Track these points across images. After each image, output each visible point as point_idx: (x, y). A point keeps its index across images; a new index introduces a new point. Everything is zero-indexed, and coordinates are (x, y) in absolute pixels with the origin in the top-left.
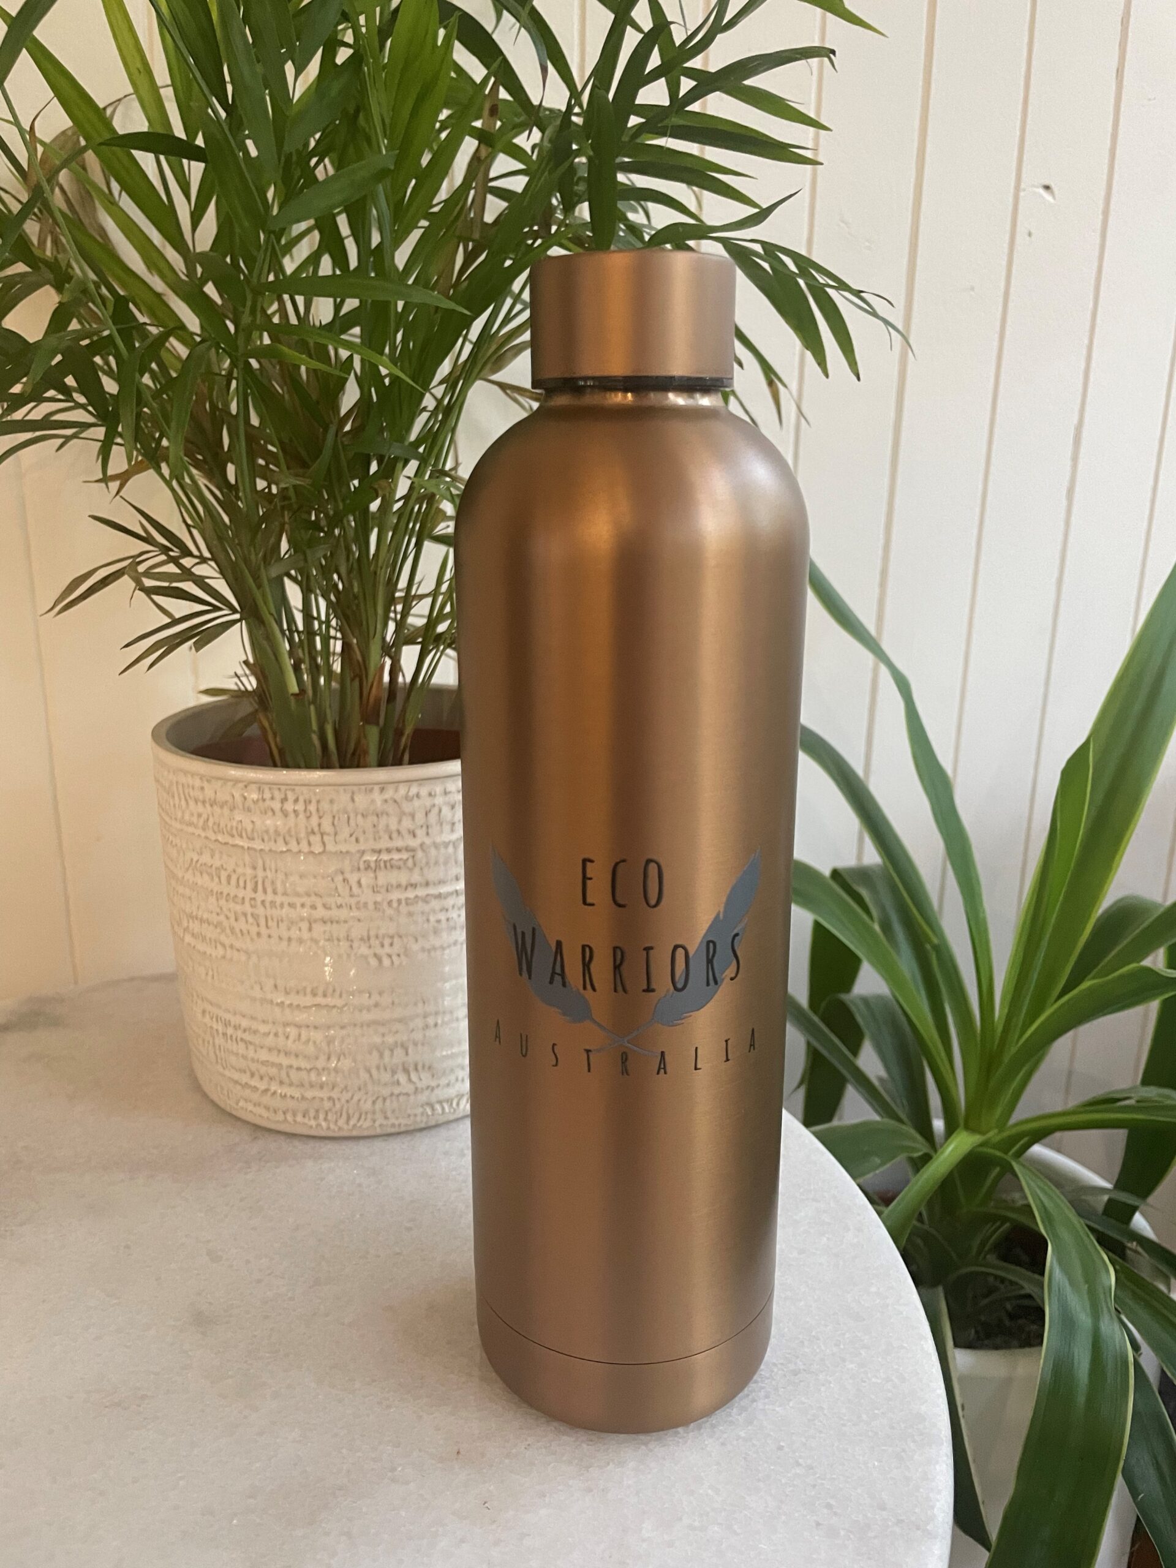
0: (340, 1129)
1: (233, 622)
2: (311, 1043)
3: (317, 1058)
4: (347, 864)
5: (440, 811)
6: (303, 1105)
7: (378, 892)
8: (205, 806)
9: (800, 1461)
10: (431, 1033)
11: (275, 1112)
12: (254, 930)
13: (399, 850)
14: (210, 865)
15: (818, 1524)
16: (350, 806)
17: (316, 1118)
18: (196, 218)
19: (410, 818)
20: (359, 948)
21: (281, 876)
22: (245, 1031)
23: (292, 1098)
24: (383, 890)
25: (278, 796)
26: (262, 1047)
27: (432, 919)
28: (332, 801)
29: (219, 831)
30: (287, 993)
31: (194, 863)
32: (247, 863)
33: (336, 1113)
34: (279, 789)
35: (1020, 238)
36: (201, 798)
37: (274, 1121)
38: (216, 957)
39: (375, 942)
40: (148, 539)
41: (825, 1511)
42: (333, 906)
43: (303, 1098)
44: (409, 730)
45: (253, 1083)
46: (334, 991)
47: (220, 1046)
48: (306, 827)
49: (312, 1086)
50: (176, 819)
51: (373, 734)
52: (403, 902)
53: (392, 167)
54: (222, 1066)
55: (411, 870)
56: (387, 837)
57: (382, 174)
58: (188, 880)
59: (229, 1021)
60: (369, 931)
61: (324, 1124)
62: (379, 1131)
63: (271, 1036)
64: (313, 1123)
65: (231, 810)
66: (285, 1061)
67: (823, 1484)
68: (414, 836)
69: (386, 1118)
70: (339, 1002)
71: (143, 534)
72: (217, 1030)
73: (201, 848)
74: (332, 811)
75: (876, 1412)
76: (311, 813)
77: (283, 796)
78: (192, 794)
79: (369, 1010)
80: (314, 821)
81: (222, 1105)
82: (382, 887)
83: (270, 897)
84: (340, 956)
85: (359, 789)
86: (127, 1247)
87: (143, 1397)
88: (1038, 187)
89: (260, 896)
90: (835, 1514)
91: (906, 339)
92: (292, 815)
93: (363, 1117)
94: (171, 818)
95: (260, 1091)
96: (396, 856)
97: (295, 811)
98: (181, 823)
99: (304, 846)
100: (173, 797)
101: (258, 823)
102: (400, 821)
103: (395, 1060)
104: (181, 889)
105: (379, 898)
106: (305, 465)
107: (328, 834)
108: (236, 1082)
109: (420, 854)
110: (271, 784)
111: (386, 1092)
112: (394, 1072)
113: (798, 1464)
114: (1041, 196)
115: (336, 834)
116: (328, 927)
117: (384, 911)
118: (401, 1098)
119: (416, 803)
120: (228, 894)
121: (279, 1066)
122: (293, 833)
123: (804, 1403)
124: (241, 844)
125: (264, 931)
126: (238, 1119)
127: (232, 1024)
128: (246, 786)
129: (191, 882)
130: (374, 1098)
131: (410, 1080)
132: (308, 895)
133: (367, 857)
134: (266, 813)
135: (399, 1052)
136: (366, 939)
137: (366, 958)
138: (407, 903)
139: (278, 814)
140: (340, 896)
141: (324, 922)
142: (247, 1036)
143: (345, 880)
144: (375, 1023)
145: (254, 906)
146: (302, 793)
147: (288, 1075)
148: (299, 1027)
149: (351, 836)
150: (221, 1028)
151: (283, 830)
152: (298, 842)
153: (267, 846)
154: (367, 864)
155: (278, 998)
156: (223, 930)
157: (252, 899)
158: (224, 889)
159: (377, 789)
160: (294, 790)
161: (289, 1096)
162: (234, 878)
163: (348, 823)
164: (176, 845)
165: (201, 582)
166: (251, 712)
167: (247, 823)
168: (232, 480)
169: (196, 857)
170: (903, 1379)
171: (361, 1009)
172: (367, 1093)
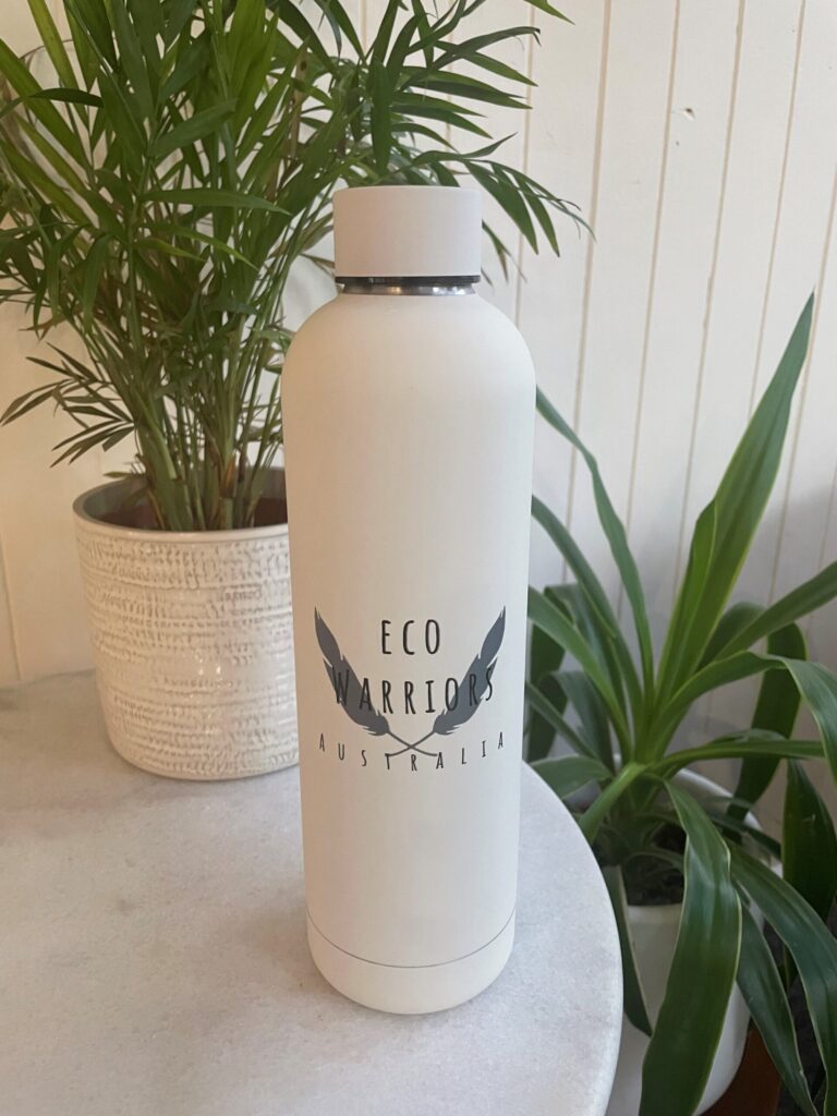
0: (214, 775)
1: (130, 430)
2: (192, 718)
3: (196, 728)
4: (214, 595)
5: (277, 559)
6: (187, 760)
7: (236, 614)
8: (113, 558)
10: (274, 709)
11: (168, 765)
12: (150, 642)
13: (249, 586)
14: (118, 598)
15: (536, 1021)
16: (215, 557)
17: (196, 768)
18: (94, 141)
19: (257, 564)
20: (224, 652)
21: (168, 605)
22: (145, 710)
23: (179, 755)
24: (239, 613)
25: (165, 550)
26: (157, 721)
27: (274, 632)
28: (202, 554)
29: (124, 575)
30: (174, 684)
32: (144, 596)
33: (210, 764)
34: (166, 546)
35: (671, 145)
36: (111, 552)
37: (168, 771)
38: (124, 661)
39: (233, 648)
40: (67, 372)
41: (541, 1012)
42: (205, 624)
43: (187, 755)
44: (254, 502)
45: (153, 745)
46: (207, 682)
47: (128, 721)
48: (185, 572)
49: (193, 746)
50: (93, 566)
51: (229, 504)
52: (253, 621)
53: (233, 109)
54: (130, 735)
56: (240, 577)
57: (227, 115)
58: (102, 608)
59: (135, 704)
60: (230, 641)
61: (202, 772)
62: (239, 776)
63: (165, 714)
64: (194, 771)
65: (132, 561)
66: (174, 731)
67: (539, 995)
68: (260, 576)
69: (245, 767)
70: (211, 689)
71: (63, 367)
72: (126, 710)
73: (111, 587)
74: (203, 560)
76: (188, 562)
77: (168, 550)
78: (104, 550)
79: (231, 694)
80: (191, 567)
81: (130, 761)
82: (238, 611)
83: (161, 620)
84: (211, 659)
85: (221, 545)
87: (88, 958)
88: (683, 111)
89: (154, 619)
90: (547, 1013)
91: (591, 231)
92: (174, 564)
93: (229, 766)
94: (89, 566)
95: (157, 751)
96: (247, 590)
97: (177, 561)
98: (97, 569)
99: (184, 585)
100: (91, 551)
101: (152, 568)
102: (250, 566)
103: (250, 728)
104: (98, 615)
105: (237, 618)
106: (176, 318)
107: (201, 576)
108: (140, 746)
109: (264, 588)
110: (160, 543)
111: (244, 749)
112: (249, 736)
113: (523, 983)
114: (685, 117)
115: (206, 575)
116: (202, 638)
117: (240, 628)
118: (255, 753)
119: (261, 553)
120: (132, 618)
121: (170, 734)
122: (177, 575)
124: (140, 583)
125: (157, 642)
126: (142, 771)
127: (137, 706)
128: (142, 544)
129: (104, 609)
130: (236, 754)
131: (261, 741)
132: (187, 617)
133: (228, 590)
134: (156, 562)
135: (251, 722)
136: (228, 647)
137: (228, 660)
138: (256, 621)
139: (166, 563)
140: (209, 617)
141: (199, 635)
142: (146, 714)
143: (213, 607)
144: (236, 703)
145: (149, 626)
146: (182, 548)
147: (176, 740)
148: (183, 707)
149: (216, 576)
150: (129, 709)
151: (169, 574)
152: (180, 582)
153: (157, 585)
154: (228, 595)
155: (168, 688)
156: (129, 642)
157: (148, 621)
158: (129, 614)
159: (233, 545)
160: (176, 546)
161: (177, 754)
162: (135, 607)
163: (214, 568)
164: (94, 585)
165: (107, 402)
166: (142, 489)
167: (144, 569)
168: (125, 329)
169: (108, 592)
170: (591, 926)
171: (226, 694)
172: (231, 750)
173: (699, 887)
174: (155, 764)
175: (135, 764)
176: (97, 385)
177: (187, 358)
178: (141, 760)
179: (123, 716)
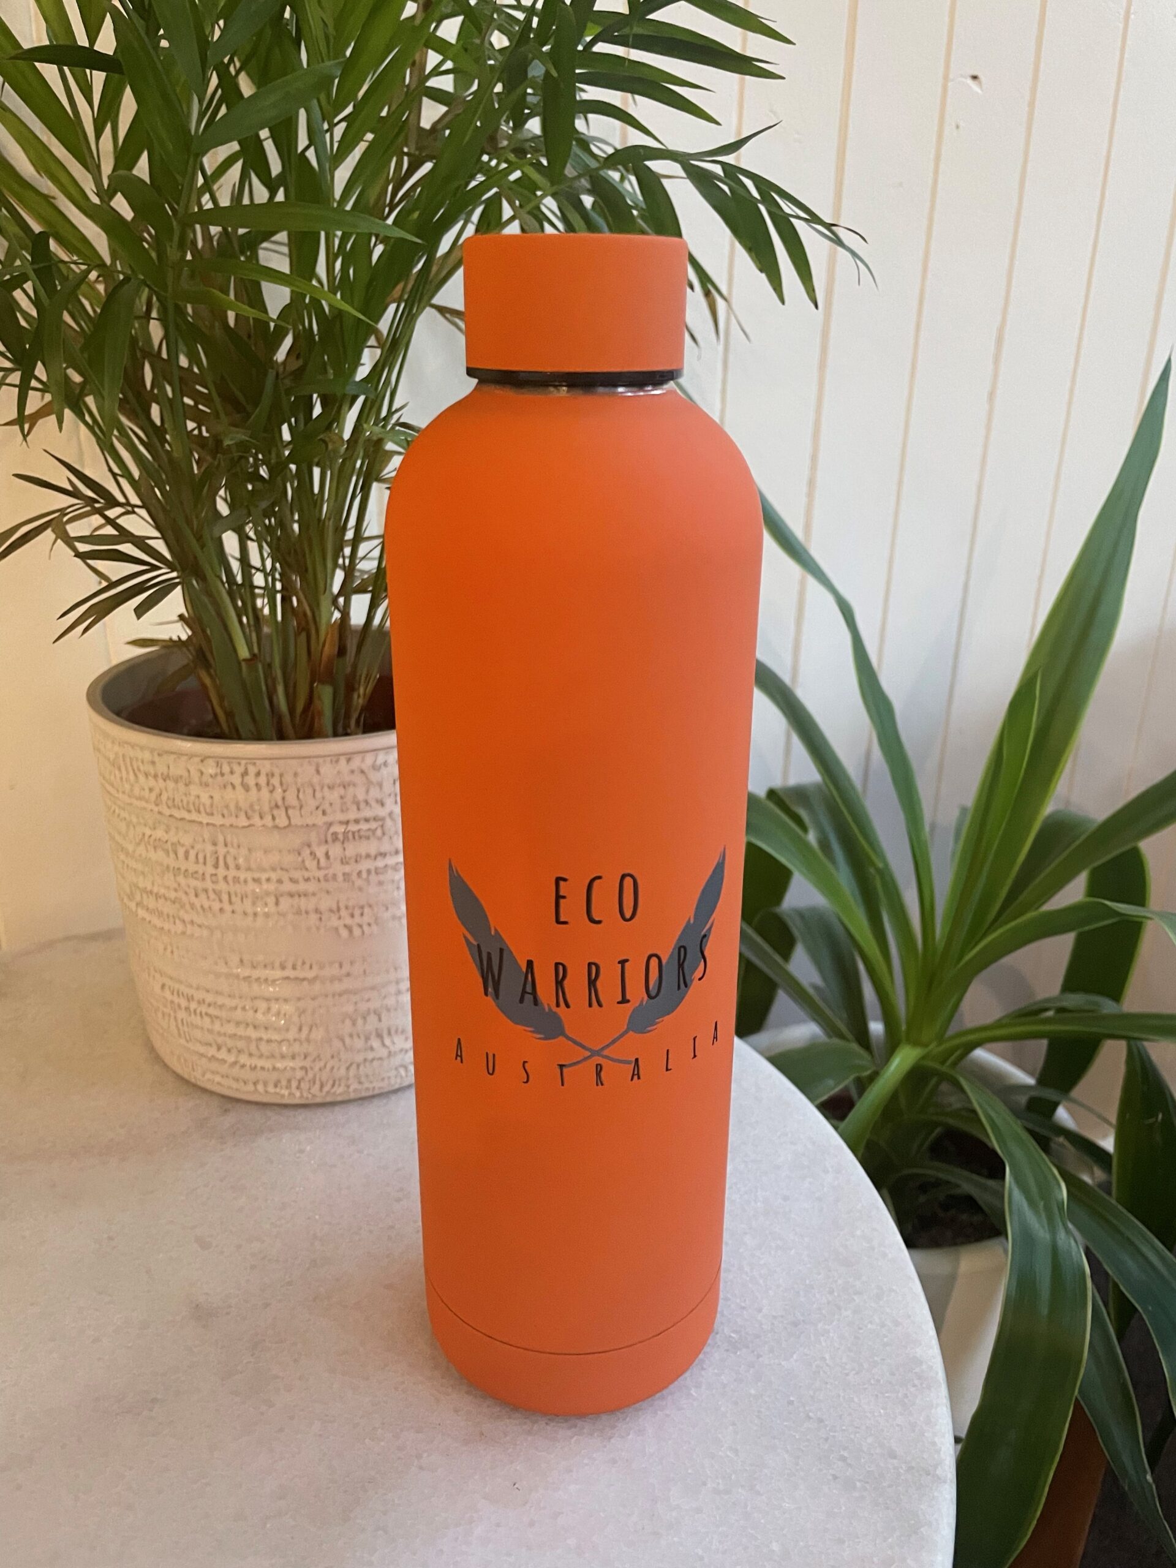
0: (314, 1096)
2: (282, 1016)
3: (287, 1030)
4: (313, 837)
6: (275, 1076)
7: (347, 863)
8: (157, 781)
9: (811, 1414)
10: (404, 998)
11: (245, 1083)
12: (216, 906)
13: (367, 820)
14: (165, 840)
15: (835, 1477)
16: (316, 780)
17: (288, 1087)
19: (377, 788)
20: (329, 919)
21: (244, 851)
22: (209, 1005)
23: (263, 1068)
24: (352, 861)
25: (238, 770)
26: (229, 1021)
28: (296, 775)
29: (174, 806)
30: (254, 967)
31: (146, 838)
32: (206, 840)
33: (309, 1081)
34: (239, 764)
35: (949, 130)
36: (153, 772)
37: (246, 1092)
38: (176, 932)
39: (343, 913)
40: (74, 493)
41: (840, 1463)
42: (301, 879)
43: (274, 1068)
44: (365, 689)
45: (223, 1054)
46: (304, 963)
47: (182, 1020)
48: (270, 802)
49: (283, 1057)
50: (124, 792)
51: (325, 694)
52: (373, 872)
54: (186, 1040)
55: (380, 839)
56: (354, 807)
58: (140, 855)
59: (192, 996)
60: (338, 902)
61: (298, 1094)
62: (352, 1096)
63: (239, 1010)
64: (286, 1092)
65: (186, 785)
66: (254, 1034)
67: (834, 1437)
68: (383, 805)
69: (360, 1083)
70: (310, 974)
71: (70, 488)
72: (179, 1004)
73: (154, 824)
74: (296, 783)
75: (875, 1358)
76: (274, 787)
77: (241, 769)
78: (142, 768)
79: (340, 980)
80: (278, 794)
81: (186, 1076)
82: (350, 858)
83: (232, 873)
84: (308, 929)
85: (325, 761)
86: (110, 1238)
87: (154, 1401)
88: (966, 78)
89: (221, 872)
90: (850, 1465)
91: (870, 271)
92: (254, 790)
93: (337, 1083)
94: (118, 791)
95: (227, 1065)
96: (364, 826)
97: (257, 785)
98: (129, 796)
99: (268, 820)
100: (119, 769)
101: (217, 797)
102: (367, 792)
103: (368, 1027)
104: (133, 864)
105: (347, 869)
107: (294, 808)
108: (202, 1055)
109: (389, 823)
110: (229, 759)
111: (359, 1058)
112: (367, 1039)
113: (810, 1418)
114: (969, 85)
116: (296, 901)
117: (353, 883)
118: (375, 1063)
119: (384, 772)
120: (186, 871)
121: (248, 1039)
122: (257, 808)
123: (806, 1355)
124: (200, 820)
125: (228, 908)
126: (204, 1090)
127: (196, 998)
128: (202, 761)
129: (144, 856)
130: (348, 1065)
131: (384, 1045)
132: (274, 869)
133: (335, 828)
134: (225, 787)
135: (372, 1019)
136: (335, 911)
137: (337, 929)
138: (377, 871)
139: (239, 787)
140: (307, 869)
141: (291, 895)
142: (212, 1011)
143: (313, 854)
144: (347, 992)
145: (215, 882)
146: (266, 765)
147: (258, 1048)
148: (268, 1000)
149: (317, 808)
150: (183, 1003)
151: (245, 805)
152: (261, 817)
153: (227, 821)
154: (335, 834)
155: (244, 972)
156: (182, 906)
157: (212, 875)
158: (182, 864)
159: (343, 760)
160: (254, 764)
161: (259, 1068)
162: (192, 854)
163: (314, 796)
164: (125, 819)
165: (140, 542)
166: (187, 665)
167: (205, 798)
168: (158, 422)
169: (148, 832)
170: (897, 1323)
171: (332, 979)
172: (340, 1060)
174: (224, 1082)
175: (193, 1080)
176: (119, 510)
177: (256, 469)
178: (203, 1075)
179: (175, 1012)
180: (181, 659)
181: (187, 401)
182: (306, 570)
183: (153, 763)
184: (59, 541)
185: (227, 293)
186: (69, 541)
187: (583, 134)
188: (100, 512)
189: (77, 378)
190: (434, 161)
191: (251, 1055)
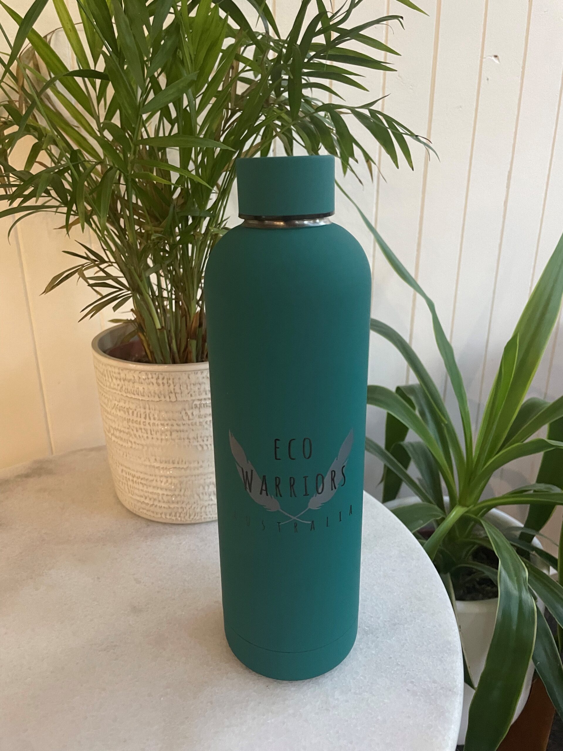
0: (186, 520)
2: (173, 484)
3: (175, 490)
4: (187, 406)
6: (170, 511)
7: (201, 418)
8: (121, 381)
9: (399, 663)
11: (157, 514)
12: (145, 435)
14: (124, 407)
15: (408, 690)
16: (188, 381)
17: (175, 516)
20: (193, 442)
21: (157, 412)
22: (142, 479)
23: (164, 507)
24: (204, 417)
25: (155, 377)
26: (150, 486)
28: (179, 379)
29: (128, 392)
30: (161, 462)
31: (116, 405)
32: (141, 406)
33: (184, 513)
34: (155, 374)
35: (483, 81)
36: (118, 376)
37: (157, 517)
38: (128, 447)
39: (199, 439)
40: (87, 258)
41: (411, 684)
42: (181, 424)
43: (169, 508)
45: (147, 501)
46: (182, 461)
47: (130, 486)
48: (168, 391)
49: (173, 502)
50: (106, 386)
51: (193, 343)
53: (195, 79)
54: (132, 494)
56: (204, 393)
57: (191, 83)
58: (113, 413)
60: (197, 435)
61: (179, 519)
62: (203, 520)
63: (155, 481)
64: (174, 518)
65: (133, 383)
66: (161, 492)
67: (409, 673)
69: (207, 515)
70: (185, 467)
71: (85, 256)
72: (129, 479)
73: (119, 400)
74: (179, 383)
75: (430, 641)
76: (170, 384)
77: (157, 377)
78: (114, 376)
79: (198, 469)
80: (172, 386)
81: (131, 510)
82: (202, 415)
83: (152, 421)
84: (184, 446)
85: (192, 373)
86: (98, 578)
87: (115, 646)
88: (491, 57)
89: (148, 421)
90: (415, 685)
92: (161, 385)
93: (196, 514)
94: (104, 385)
95: (149, 505)
96: (208, 401)
97: (163, 383)
98: (109, 388)
99: (167, 398)
100: (105, 376)
101: (146, 388)
103: (210, 490)
104: (110, 417)
105: (201, 420)
107: (178, 393)
108: (139, 501)
110: (151, 372)
111: (206, 504)
112: (210, 495)
113: (398, 665)
114: (493, 60)
115: (181, 393)
116: (179, 433)
117: (204, 426)
120: (133, 420)
121: (158, 494)
122: (162, 393)
123: (399, 638)
124: (138, 398)
125: (150, 436)
126: (139, 517)
127: (136, 476)
128: (140, 373)
129: (115, 413)
130: (201, 506)
132: (169, 420)
133: (196, 403)
134: (149, 384)
135: (211, 486)
136: (196, 438)
137: (196, 447)
139: (155, 384)
140: (184, 420)
141: (177, 431)
142: (143, 481)
143: (186, 413)
144: (201, 474)
145: (145, 425)
146: (166, 375)
147: (162, 498)
148: (167, 477)
149: (188, 393)
150: (131, 478)
151: (157, 392)
152: (165, 397)
153: (150, 399)
154: (196, 406)
155: (157, 465)
156: (131, 435)
157: (143, 422)
158: (131, 417)
159: (199, 372)
160: (162, 374)
161: (163, 507)
162: (135, 413)
163: (187, 388)
164: (107, 397)
165: (115, 279)
166: (134, 331)
167: (141, 389)
168: (123, 226)
169: (117, 403)
170: (440, 626)
171: (195, 468)
172: (198, 504)
173: (508, 594)
174: (149, 513)
175: (135, 512)
176: (106, 265)
177: (164, 247)
178: (139, 510)
179: (127, 482)
180: (132, 328)
181: (135, 217)
182: (186, 290)
183: (119, 373)
184: (81, 278)
185: (153, 173)
186: (86, 279)
187: (308, 97)
188: (98, 266)
189: (89, 208)
190: (242, 112)
191: (159, 501)
